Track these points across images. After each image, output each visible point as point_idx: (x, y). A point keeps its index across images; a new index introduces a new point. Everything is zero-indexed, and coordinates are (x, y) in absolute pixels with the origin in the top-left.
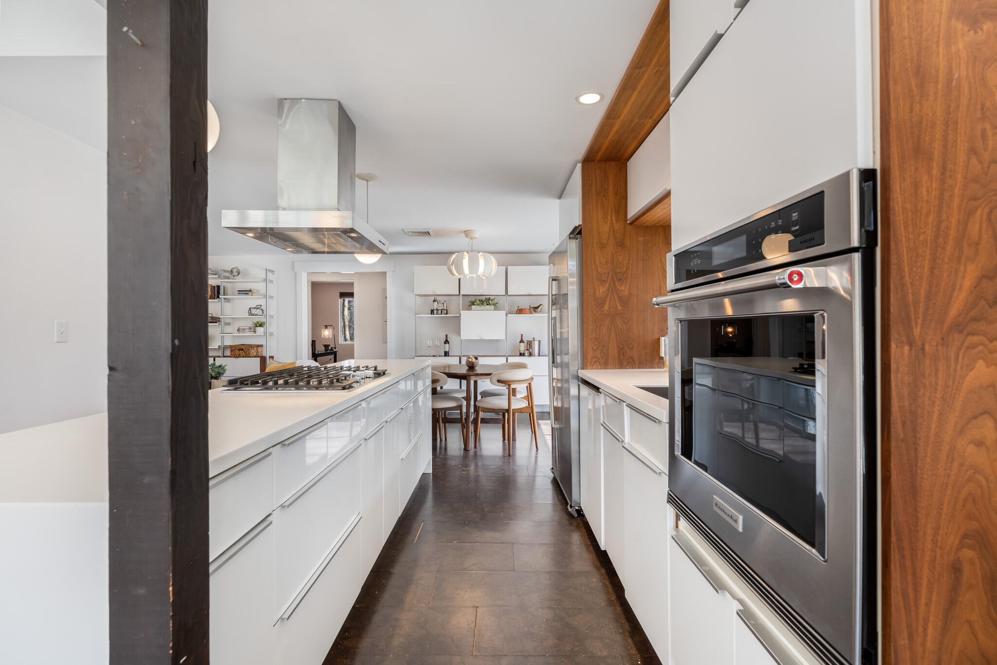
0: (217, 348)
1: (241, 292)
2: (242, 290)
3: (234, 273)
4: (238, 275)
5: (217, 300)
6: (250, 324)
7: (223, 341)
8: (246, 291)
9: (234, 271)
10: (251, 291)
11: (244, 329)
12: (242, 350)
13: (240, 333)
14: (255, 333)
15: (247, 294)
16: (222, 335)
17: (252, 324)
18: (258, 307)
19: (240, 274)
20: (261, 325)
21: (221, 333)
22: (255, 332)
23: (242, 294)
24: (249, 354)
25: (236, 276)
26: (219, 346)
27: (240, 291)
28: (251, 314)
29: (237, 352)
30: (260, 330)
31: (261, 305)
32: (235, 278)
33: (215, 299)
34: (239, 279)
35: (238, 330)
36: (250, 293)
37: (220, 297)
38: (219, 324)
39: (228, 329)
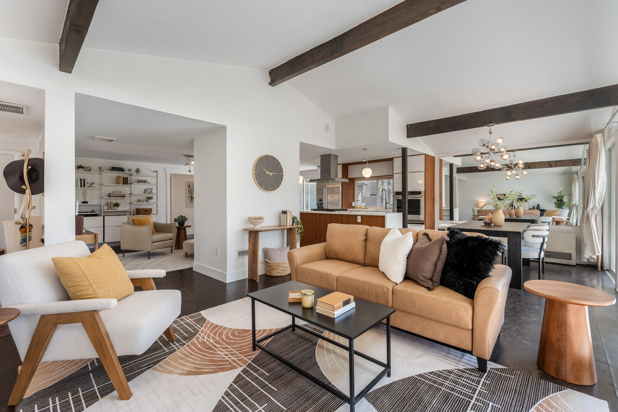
2: (142, 180)
6: (144, 198)
9: (139, 170)
10: (146, 181)
11: (142, 200)
13: (138, 203)
14: (148, 203)
23: (140, 182)
28: (145, 193)
30: (151, 201)
32: (137, 174)
33: (125, 184)
34: (140, 174)
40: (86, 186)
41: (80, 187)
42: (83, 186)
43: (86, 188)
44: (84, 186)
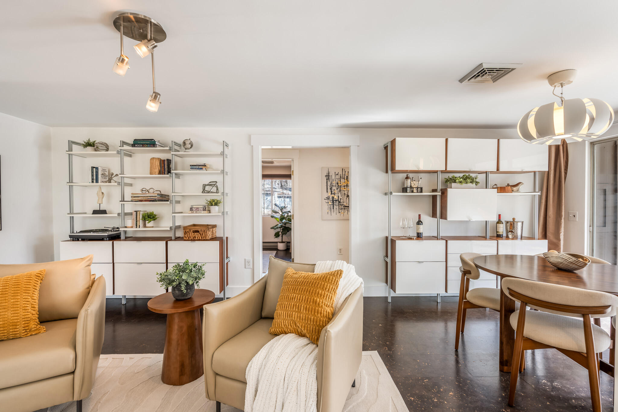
0: (169, 229)
1: (194, 167)
2: (196, 164)
3: (187, 145)
4: (191, 147)
5: (168, 176)
6: (202, 202)
7: (174, 222)
8: (200, 165)
9: (188, 142)
10: (205, 166)
11: (198, 208)
12: (198, 232)
13: (193, 213)
14: (210, 213)
15: (201, 169)
16: (173, 215)
17: (207, 202)
18: (213, 184)
19: (193, 147)
20: (216, 204)
21: (173, 213)
22: (209, 211)
23: (196, 169)
24: (206, 236)
25: (188, 149)
26: (171, 228)
27: (192, 165)
28: (204, 191)
29: (192, 235)
30: (215, 209)
31: (216, 182)
32: (187, 150)
33: (165, 174)
34: (191, 152)
35: (191, 209)
36: (204, 168)
37: (172, 171)
38: (171, 203)
39: (178, 208)
40: (99, 181)
41: (91, 182)
42: (95, 181)
43: (99, 184)
44: (97, 182)
